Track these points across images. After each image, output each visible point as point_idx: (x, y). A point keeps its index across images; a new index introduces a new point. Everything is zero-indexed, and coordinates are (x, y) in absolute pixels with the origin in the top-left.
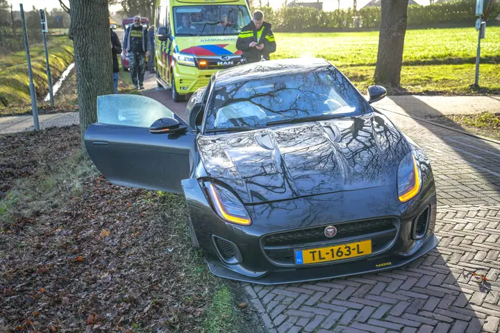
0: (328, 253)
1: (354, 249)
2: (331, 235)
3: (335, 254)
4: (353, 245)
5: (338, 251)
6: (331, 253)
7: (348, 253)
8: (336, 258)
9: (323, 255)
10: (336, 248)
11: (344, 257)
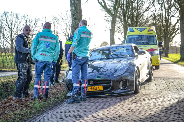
0: (90, 89)
1: (98, 88)
2: (91, 84)
3: (92, 89)
4: (97, 87)
5: (93, 88)
6: (91, 88)
7: (96, 89)
8: (93, 90)
9: (89, 89)
10: (92, 87)
11: (95, 90)
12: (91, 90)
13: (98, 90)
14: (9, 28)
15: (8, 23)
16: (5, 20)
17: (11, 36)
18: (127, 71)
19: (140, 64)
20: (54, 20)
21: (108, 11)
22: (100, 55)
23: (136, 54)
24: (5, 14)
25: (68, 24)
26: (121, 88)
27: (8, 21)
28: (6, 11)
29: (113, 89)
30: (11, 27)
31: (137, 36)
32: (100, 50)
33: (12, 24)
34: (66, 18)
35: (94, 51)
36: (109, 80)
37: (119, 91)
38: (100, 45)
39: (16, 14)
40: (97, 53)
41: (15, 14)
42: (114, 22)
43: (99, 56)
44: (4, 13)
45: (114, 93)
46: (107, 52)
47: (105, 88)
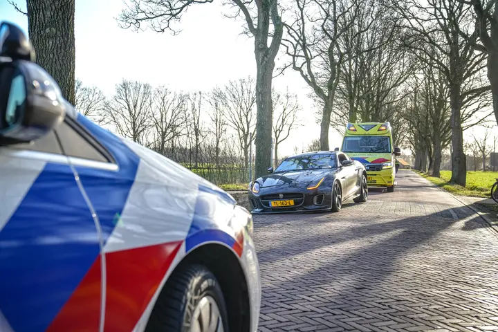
1: (288, 203)
2: (281, 197)
4: (287, 201)
5: (283, 203)
6: (281, 202)
8: (282, 205)
9: (278, 204)
11: (285, 205)
12: (280, 205)
13: (288, 205)
14: (131, 113)
15: (128, 105)
16: (124, 98)
17: (134, 129)
18: (323, 184)
19: (344, 178)
20: (216, 98)
21: (319, 91)
22: (295, 165)
23: (339, 164)
24: (125, 86)
25: (243, 105)
26: (316, 203)
27: (130, 99)
28: (128, 80)
29: (305, 204)
30: (133, 112)
31: (359, 137)
32: (295, 159)
33: (135, 106)
34: (241, 95)
35: (287, 159)
36: (302, 194)
37: (313, 207)
38: (307, 148)
39: (145, 87)
40: (291, 162)
41: (142, 86)
42: (327, 111)
43: (294, 167)
44: (122, 84)
45: (306, 209)
46: (306, 161)
47: (296, 203)
